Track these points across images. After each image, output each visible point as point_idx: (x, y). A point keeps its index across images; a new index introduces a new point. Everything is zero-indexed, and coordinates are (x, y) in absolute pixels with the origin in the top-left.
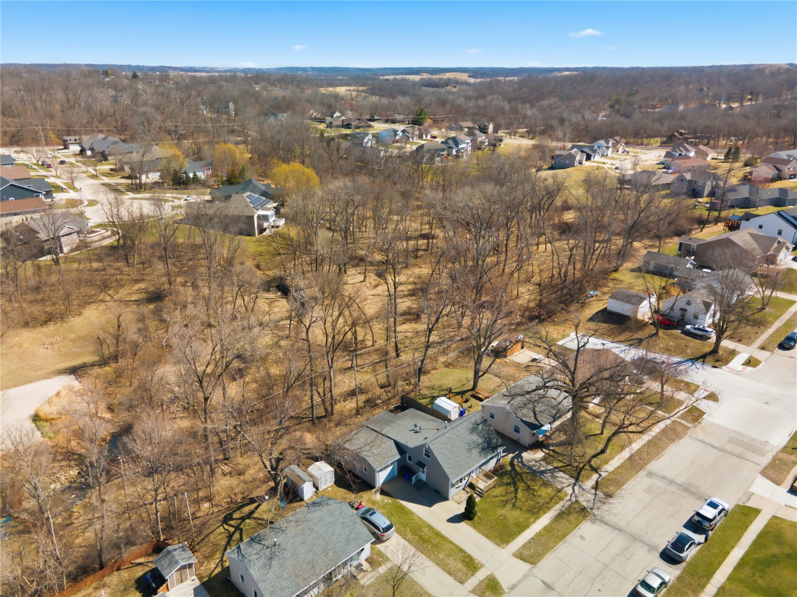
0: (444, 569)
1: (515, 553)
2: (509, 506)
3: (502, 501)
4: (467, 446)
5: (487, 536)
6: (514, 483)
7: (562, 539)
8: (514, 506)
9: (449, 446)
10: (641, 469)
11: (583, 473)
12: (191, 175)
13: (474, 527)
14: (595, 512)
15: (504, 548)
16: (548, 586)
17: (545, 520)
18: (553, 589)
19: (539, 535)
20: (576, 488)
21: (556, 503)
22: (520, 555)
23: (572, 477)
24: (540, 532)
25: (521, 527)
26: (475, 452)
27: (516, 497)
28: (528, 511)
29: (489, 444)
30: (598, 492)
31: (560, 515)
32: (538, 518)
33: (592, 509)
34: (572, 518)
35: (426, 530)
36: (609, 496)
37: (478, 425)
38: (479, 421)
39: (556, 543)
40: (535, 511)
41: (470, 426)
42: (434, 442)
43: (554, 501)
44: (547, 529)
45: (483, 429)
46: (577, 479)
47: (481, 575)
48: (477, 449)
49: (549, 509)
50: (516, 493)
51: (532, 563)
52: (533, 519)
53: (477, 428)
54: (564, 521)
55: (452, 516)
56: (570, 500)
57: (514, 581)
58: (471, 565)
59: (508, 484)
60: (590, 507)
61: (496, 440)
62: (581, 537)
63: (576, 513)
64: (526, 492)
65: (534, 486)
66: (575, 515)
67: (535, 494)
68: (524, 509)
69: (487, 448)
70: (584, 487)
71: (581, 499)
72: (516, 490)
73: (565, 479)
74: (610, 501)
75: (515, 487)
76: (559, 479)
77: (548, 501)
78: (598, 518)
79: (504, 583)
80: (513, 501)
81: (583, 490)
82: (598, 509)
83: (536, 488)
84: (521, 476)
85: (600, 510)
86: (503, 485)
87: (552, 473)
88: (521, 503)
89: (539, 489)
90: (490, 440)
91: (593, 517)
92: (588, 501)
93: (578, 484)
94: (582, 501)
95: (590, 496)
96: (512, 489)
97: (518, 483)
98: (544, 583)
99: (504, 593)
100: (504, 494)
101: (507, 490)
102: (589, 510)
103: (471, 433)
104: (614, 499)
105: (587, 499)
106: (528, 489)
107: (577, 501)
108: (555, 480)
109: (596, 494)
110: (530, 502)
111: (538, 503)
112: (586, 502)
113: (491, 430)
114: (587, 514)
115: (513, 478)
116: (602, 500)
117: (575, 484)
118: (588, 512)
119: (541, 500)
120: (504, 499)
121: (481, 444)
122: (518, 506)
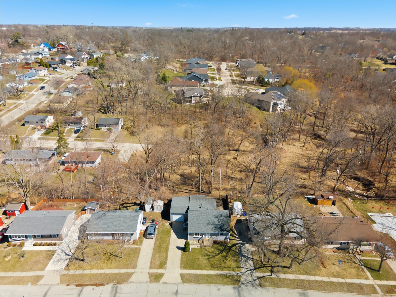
0: (152, 260)
1: (182, 274)
2: (207, 257)
3: (206, 254)
4: (208, 222)
6: (222, 252)
7: (209, 283)
8: (208, 259)
9: (199, 217)
10: (301, 289)
11: (263, 268)
12: (266, 80)
13: (182, 255)
15: (182, 269)
16: (177, 293)
17: (213, 272)
18: (176, 295)
19: (203, 275)
20: (249, 272)
21: (228, 270)
22: (182, 276)
23: (254, 266)
24: (204, 275)
25: (199, 267)
26: (210, 227)
27: (215, 256)
28: (211, 264)
29: (221, 227)
30: (258, 280)
31: (221, 276)
32: (211, 270)
34: (226, 280)
35: (165, 245)
36: (261, 286)
37: (222, 216)
38: (224, 215)
39: (204, 283)
41: (217, 214)
42: (192, 212)
43: (229, 269)
44: (208, 276)
45: (223, 219)
46: (255, 269)
47: (160, 271)
48: (212, 226)
49: (222, 270)
50: (217, 255)
51: (183, 281)
52: (208, 268)
53: (220, 217)
54: (221, 279)
56: (238, 274)
57: (168, 282)
58: (162, 265)
59: (219, 250)
60: (243, 283)
61: (226, 228)
62: (219, 289)
63: (232, 280)
64: (222, 257)
65: (229, 258)
66: (230, 280)
67: (225, 261)
68: (211, 262)
69: (219, 228)
70: (253, 274)
71: (244, 277)
72: (219, 254)
73: (249, 265)
74: (257, 288)
75: (220, 252)
76: (247, 264)
77: (226, 267)
78: (239, 289)
79: (163, 280)
80: (211, 257)
81: (252, 275)
82: (246, 286)
83: (229, 259)
84: (230, 251)
85: (246, 287)
86: (216, 249)
87: (247, 259)
88: (213, 260)
89: (230, 260)
90: (224, 226)
91: (237, 287)
92: (246, 280)
93: (252, 271)
94: (243, 278)
95: (250, 279)
96: (218, 253)
97: (224, 252)
98: (177, 291)
99: (158, 282)
100: (211, 252)
101: (215, 251)
102: (240, 283)
103: (215, 217)
104: (261, 288)
105: (247, 279)
106: (224, 257)
107: (240, 276)
108: (244, 263)
109: (255, 280)
110: (217, 262)
111: (220, 265)
112: (244, 280)
113: (228, 222)
114: (236, 283)
115: (225, 249)
116: (254, 284)
117: (251, 270)
118: (238, 283)
119: (223, 264)
120: (209, 254)
121: (217, 225)
122: (210, 260)
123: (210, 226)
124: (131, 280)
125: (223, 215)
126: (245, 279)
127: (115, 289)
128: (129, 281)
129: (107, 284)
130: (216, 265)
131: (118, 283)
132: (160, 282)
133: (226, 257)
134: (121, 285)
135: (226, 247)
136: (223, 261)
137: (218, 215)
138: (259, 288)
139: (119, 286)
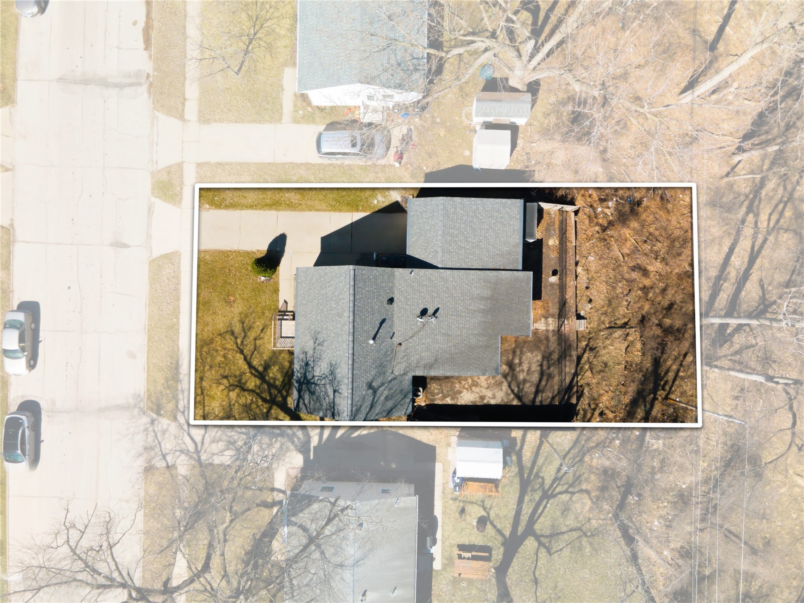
1: (180, 257)
3: (250, 328)
4: (321, 338)
5: (226, 254)
6: (261, 376)
7: (150, 330)
8: (233, 333)
13: (247, 253)
14: (145, 420)
16: (119, 245)
18: (112, 245)
19: (176, 312)
20: (191, 447)
22: (171, 258)
23: (210, 465)
24: (177, 318)
26: (309, 346)
27: (242, 352)
28: (211, 341)
29: (308, 382)
30: (164, 464)
31: (176, 367)
33: (153, 422)
36: (149, 469)
37: (335, 391)
38: (337, 400)
40: (205, 349)
44: (174, 328)
45: (327, 393)
46: (201, 466)
47: (189, 193)
50: (245, 359)
51: (154, 260)
53: (332, 382)
54: (166, 364)
55: (287, 248)
56: (184, 412)
59: (267, 367)
60: (156, 423)
61: (306, 402)
62: (132, 356)
63: (161, 392)
64: (238, 373)
65: (238, 395)
66: (160, 388)
67: (225, 381)
68: (218, 339)
69: (305, 374)
70: (183, 457)
71: (173, 428)
72: (250, 366)
73: (216, 451)
74: (142, 459)
75: (256, 370)
76: (221, 445)
77: (204, 384)
78: (136, 411)
79: (161, 206)
80: (239, 341)
81: (182, 451)
82: (146, 430)
83: (233, 395)
84: (264, 400)
85: (142, 428)
86: (271, 358)
87: (238, 450)
88: (229, 346)
89: (228, 395)
90: (312, 393)
91: (142, 405)
92: (164, 432)
93: (195, 456)
94: (169, 425)
95: (168, 445)
96: (255, 362)
97: (258, 382)
98: (126, 246)
99: (153, 193)
100: (258, 342)
101: (261, 354)
102: (154, 416)
103: (331, 365)
104: (141, 470)
105: (167, 435)
106: (240, 381)
107: (175, 418)
108: (224, 438)
109: (164, 457)
110: (220, 359)
111: (211, 367)
112: (165, 427)
113: (319, 410)
114: (150, 405)
115: (271, 386)
116: (152, 453)
117: (197, 451)
118: (152, 410)
119: (210, 375)
120: (252, 335)
121: (313, 368)
122: (228, 336)
123: (311, 344)
124: (161, 117)
125: (337, 394)
126: (166, 430)
127: (133, 80)
128: (157, 114)
129: (150, 56)
130: (208, 353)
131: (151, 85)
132: (153, 199)
133: (241, 386)
134: (146, 95)
135: (280, 391)
136: (226, 377)
137: (339, 376)
138: (140, 463)
139: (145, 88)
